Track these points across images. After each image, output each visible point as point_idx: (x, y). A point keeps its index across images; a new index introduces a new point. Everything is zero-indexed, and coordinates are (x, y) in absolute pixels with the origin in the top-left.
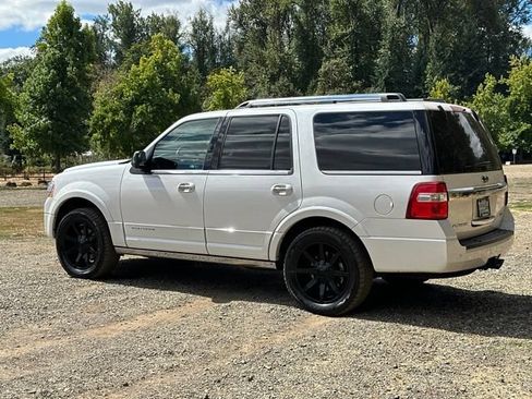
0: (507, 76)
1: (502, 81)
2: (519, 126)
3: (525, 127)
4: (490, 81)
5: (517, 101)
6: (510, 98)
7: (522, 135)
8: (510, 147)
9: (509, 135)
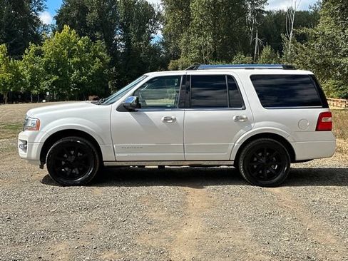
0: (41, 45)
1: (39, 47)
2: (51, 78)
3: (55, 78)
4: (33, 47)
5: (49, 62)
6: (45, 59)
7: (54, 83)
8: (46, 90)
9: (45, 83)
